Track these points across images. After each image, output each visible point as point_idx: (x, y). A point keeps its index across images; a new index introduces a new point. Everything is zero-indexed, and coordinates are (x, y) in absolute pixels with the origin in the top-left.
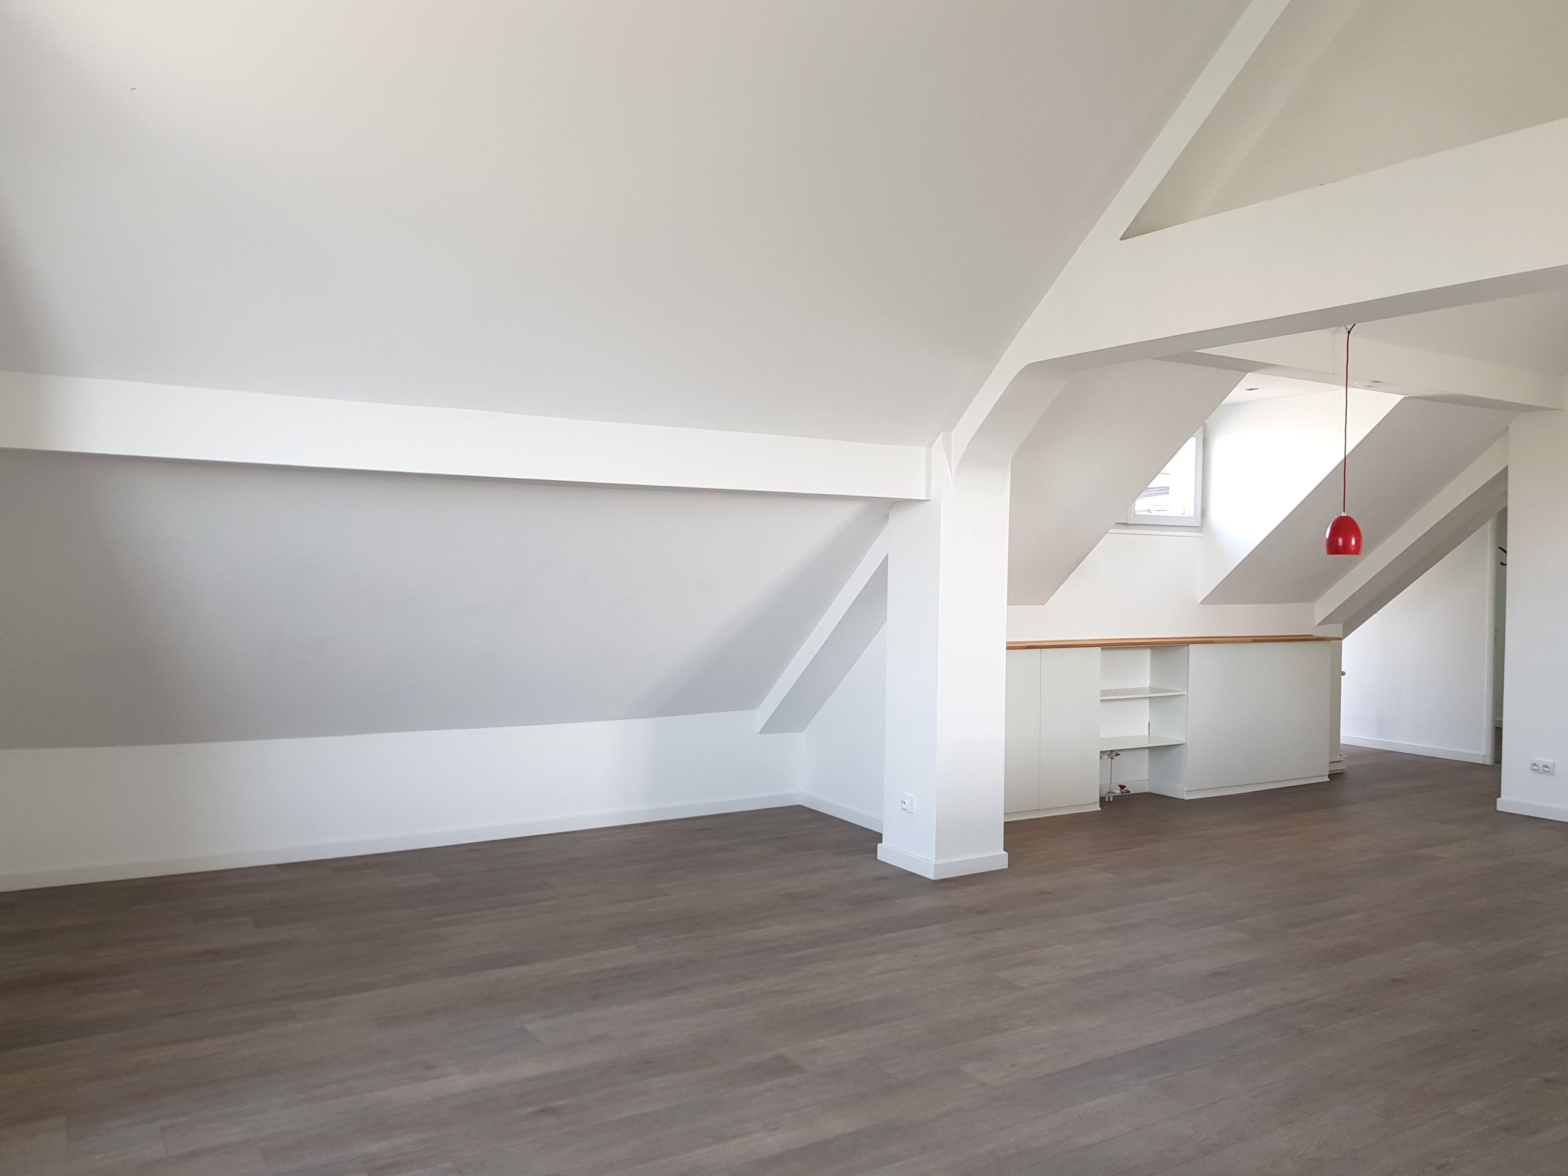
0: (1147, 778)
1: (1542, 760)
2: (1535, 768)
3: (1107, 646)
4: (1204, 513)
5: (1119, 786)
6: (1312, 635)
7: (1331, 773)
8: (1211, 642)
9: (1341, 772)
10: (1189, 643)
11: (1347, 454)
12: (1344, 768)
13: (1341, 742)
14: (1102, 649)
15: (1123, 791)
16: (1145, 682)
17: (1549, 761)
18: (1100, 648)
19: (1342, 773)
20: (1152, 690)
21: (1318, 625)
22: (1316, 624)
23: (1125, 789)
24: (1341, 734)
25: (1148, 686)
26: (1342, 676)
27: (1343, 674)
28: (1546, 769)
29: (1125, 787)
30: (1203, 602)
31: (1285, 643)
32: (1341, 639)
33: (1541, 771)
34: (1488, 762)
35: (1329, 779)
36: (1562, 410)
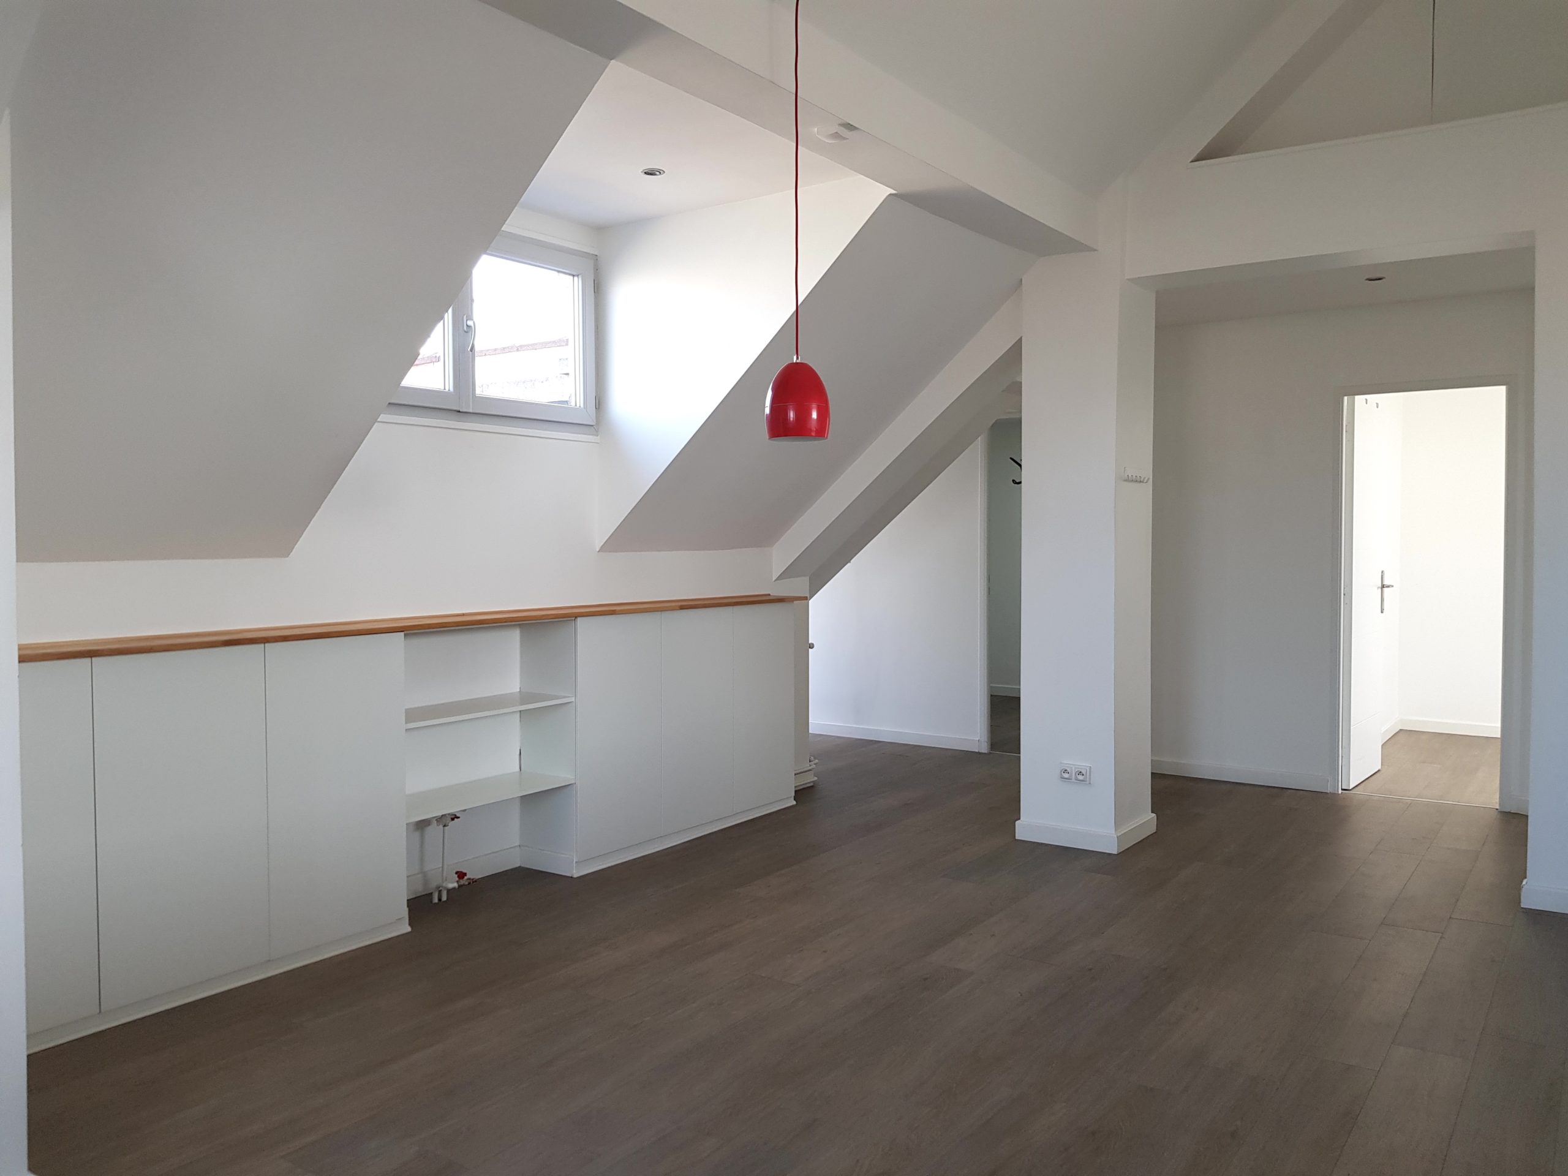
0: (517, 844)
1: (1075, 763)
2: (1066, 775)
3: (413, 630)
4: (599, 400)
5: (456, 873)
6: (769, 595)
7: (797, 789)
8: (613, 613)
9: (812, 784)
10: (576, 616)
11: (799, 303)
12: (816, 778)
13: (810, 732)
14: (405, 635)
15: (462, 882)
16: (512, 683)
17: (1083, 764)
18: (402, 634)
19: (812, 786)
20: (525, 697)
21: (777, 579)
22: (774, 579)
23: (466, 878)
24: (810, 721)
25: (518, 690)
26: (810, 650)
27: (811, 646)
28: (1081, 777)
29: (465, 874)
30: (603, 549)
31: (730, 609)
32: (806, 599)
33: (1073, 780)
34: (984, 748)
35: (795, 803)
36: (1096, 250)
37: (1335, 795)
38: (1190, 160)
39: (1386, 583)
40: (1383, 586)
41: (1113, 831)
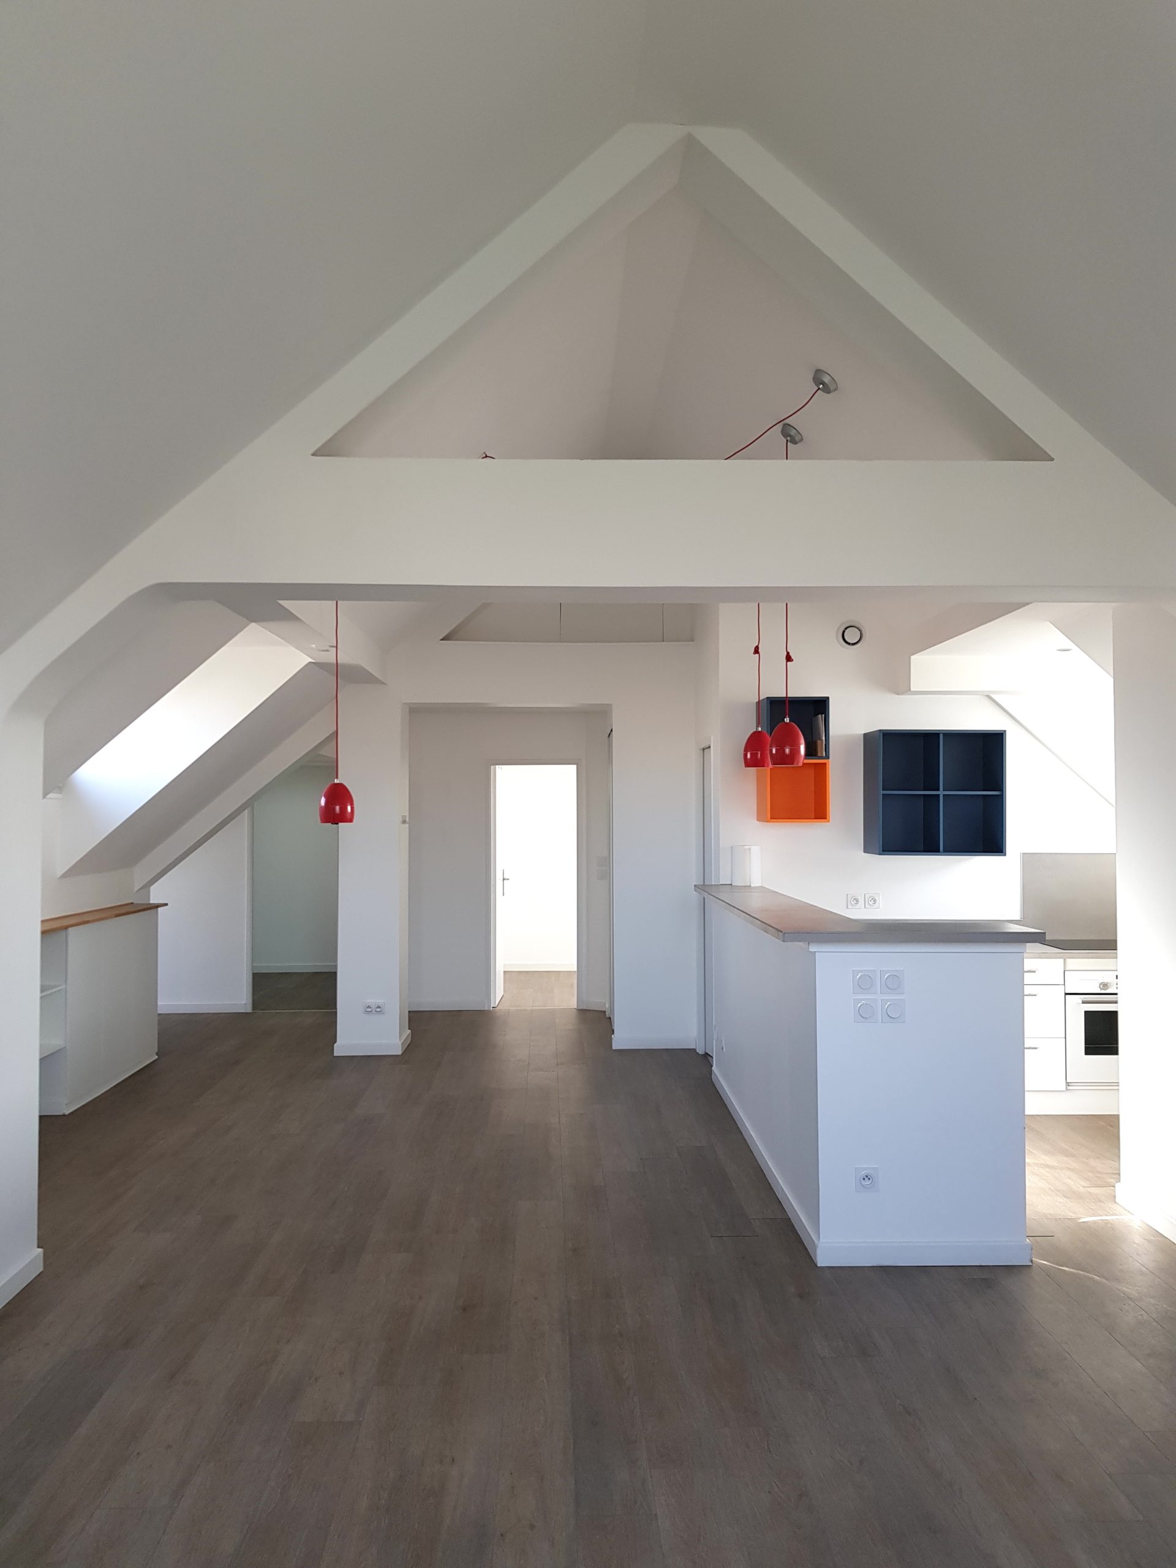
1: (373, 1001)
2: (369, 1010)
8: (84, 923)
10: (66, 928)
17: (380, 1001)
21: (137, 891)
28: (378, 1010)
30: (63, 876)
33: (375, 1012)
34: (249, 1010)
35: (157, 1057)
36: (386, 684)
37: (489, 1012)
38: (441, 637)
39: (505, 877)
40: (504, 879)
41: (398, 1041)
